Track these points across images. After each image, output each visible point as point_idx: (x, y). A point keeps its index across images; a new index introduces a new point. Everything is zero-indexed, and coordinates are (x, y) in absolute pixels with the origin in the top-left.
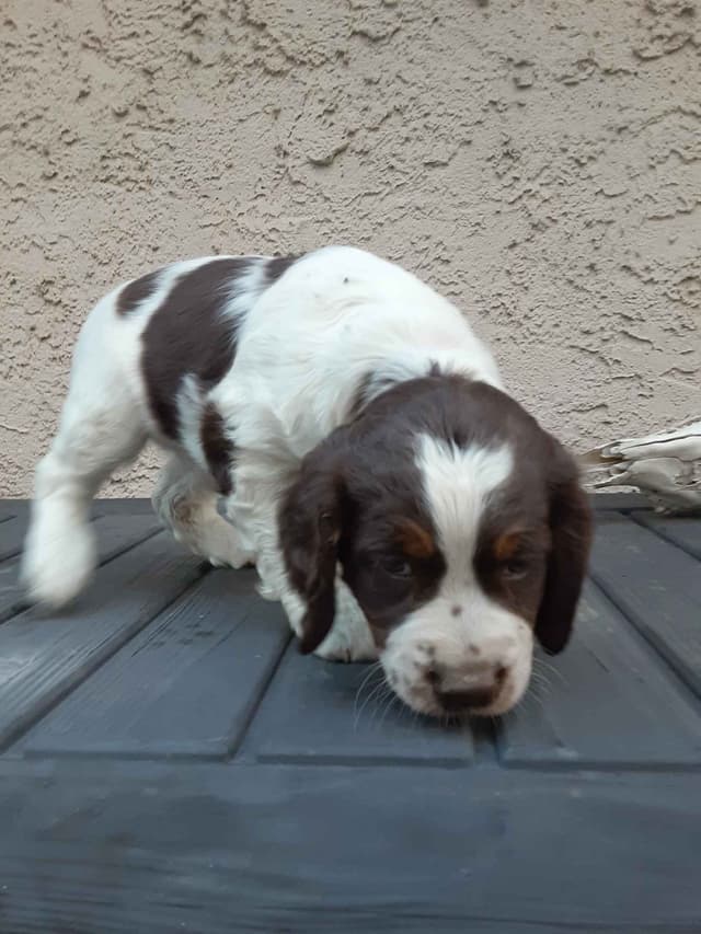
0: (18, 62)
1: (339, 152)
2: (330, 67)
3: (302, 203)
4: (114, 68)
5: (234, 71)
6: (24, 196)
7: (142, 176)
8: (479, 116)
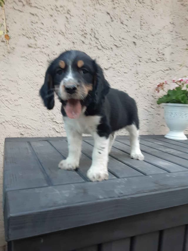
0: (43, 33)
1: (110, 67)
2: (109, 50)
6: (42, 65)
8: (133, 65)
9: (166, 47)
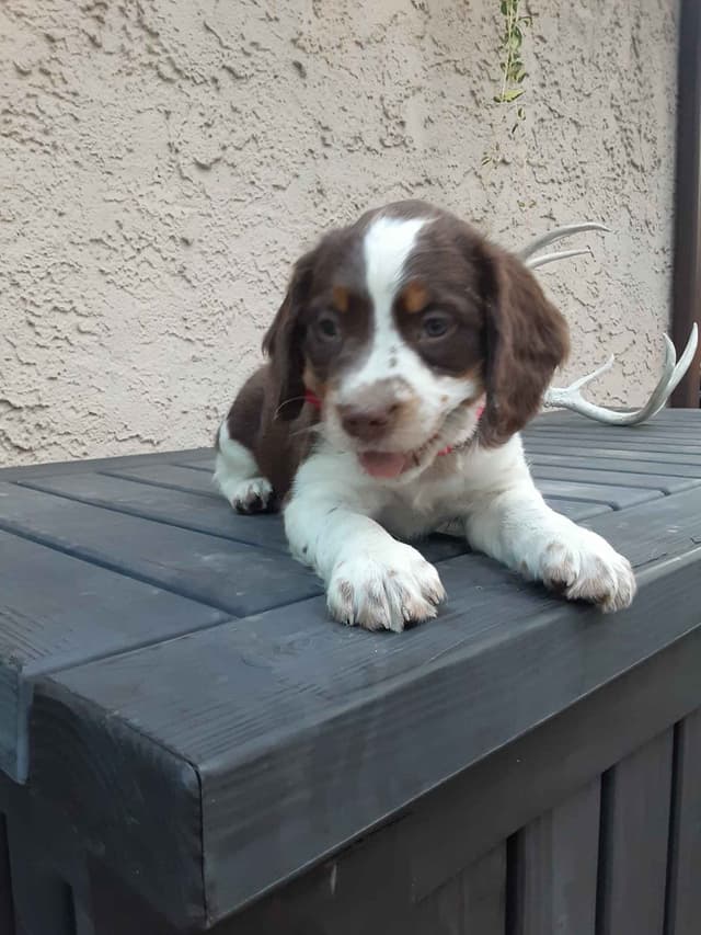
1: (217, 161)
3: (189, 197)
4: (13, 21)
5: (130, 65)
7: (46, 140)
8: (303, 158)
9: (406, 97)
